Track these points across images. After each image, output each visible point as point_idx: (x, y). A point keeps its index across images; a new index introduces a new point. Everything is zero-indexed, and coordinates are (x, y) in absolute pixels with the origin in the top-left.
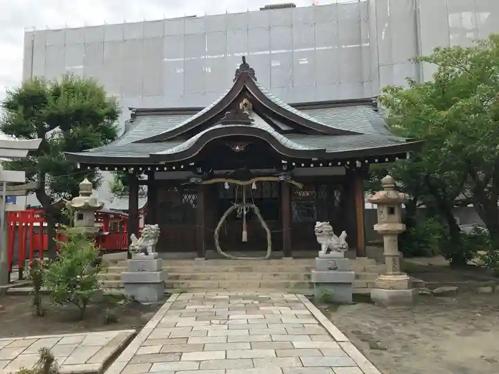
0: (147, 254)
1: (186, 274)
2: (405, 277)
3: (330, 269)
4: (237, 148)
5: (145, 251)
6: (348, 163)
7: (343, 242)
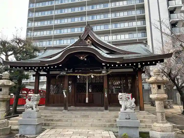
2: (169, 125)
3: (126, 119)
4: (82, 58)
7: (133, 104)
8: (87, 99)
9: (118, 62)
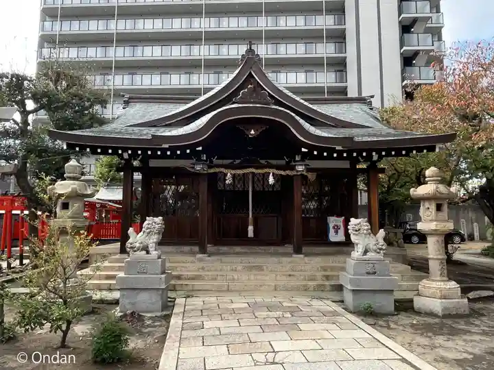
0: (148, 252)
1: (189, 273)
2: (453, 284)
3: (368, 273)
4: (252, 132)
5: (146, 249)
6: (364, 154)
7: (381, 242)
8: (251, 228)
9: (338, 148)
